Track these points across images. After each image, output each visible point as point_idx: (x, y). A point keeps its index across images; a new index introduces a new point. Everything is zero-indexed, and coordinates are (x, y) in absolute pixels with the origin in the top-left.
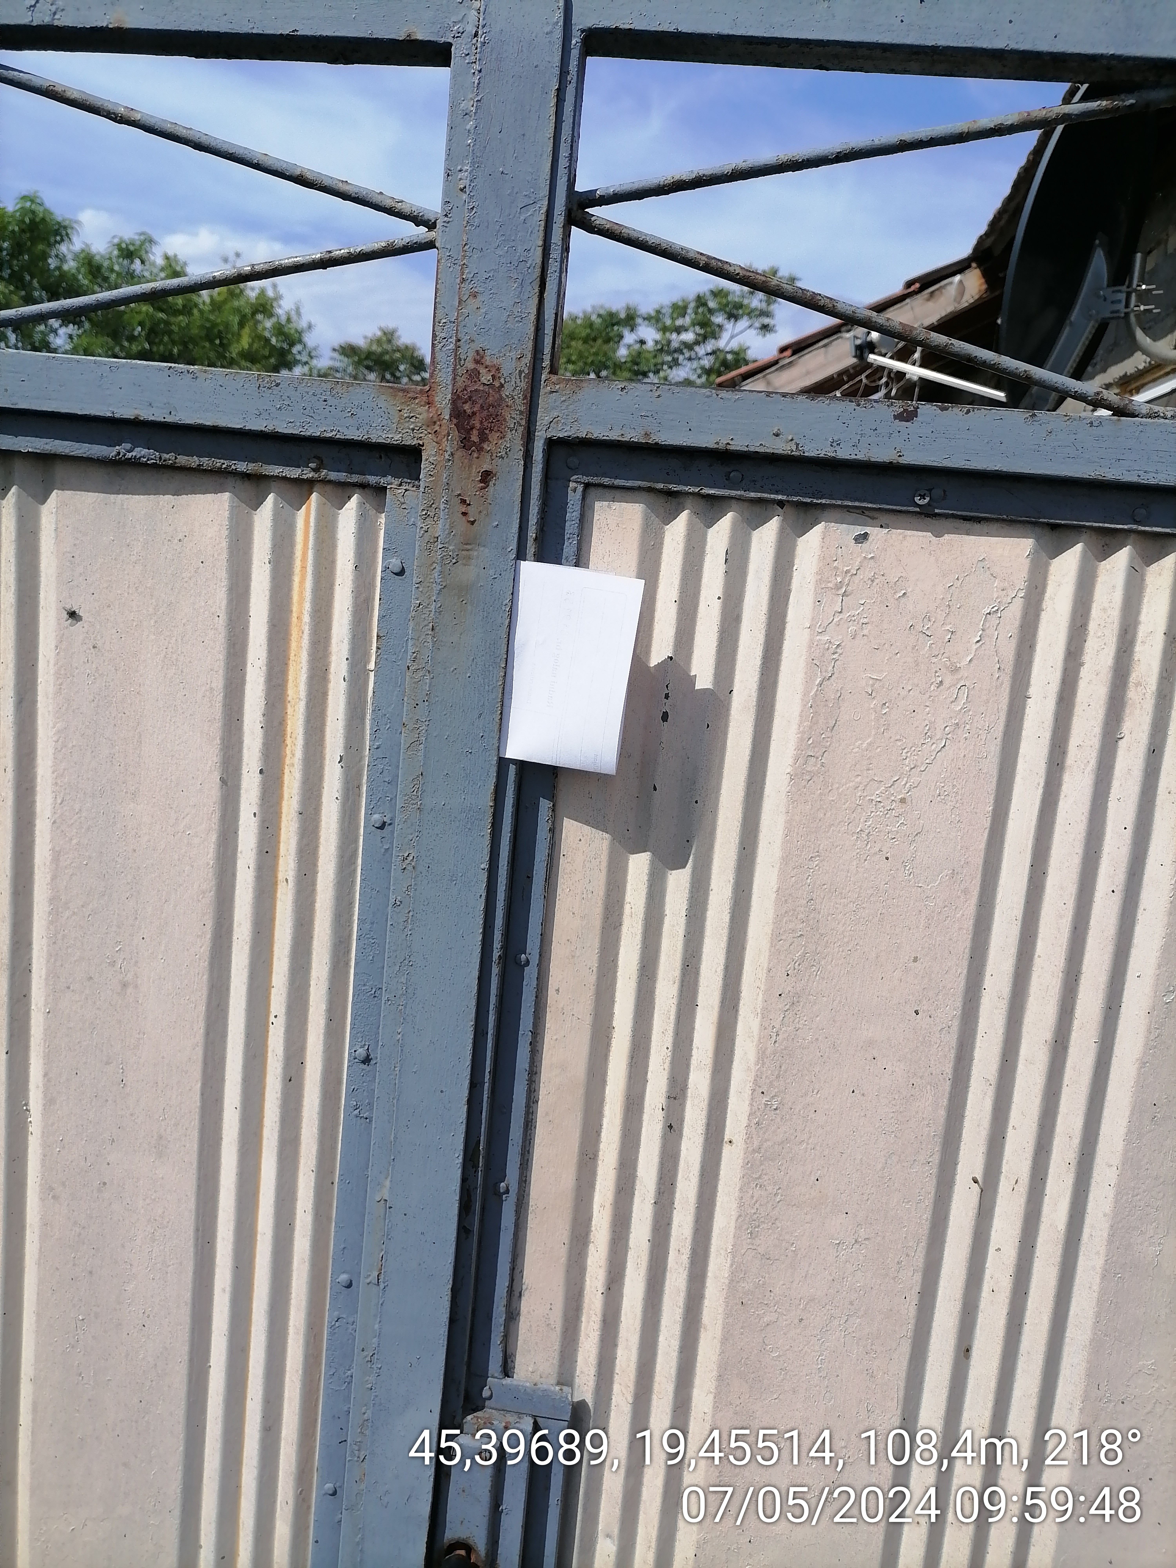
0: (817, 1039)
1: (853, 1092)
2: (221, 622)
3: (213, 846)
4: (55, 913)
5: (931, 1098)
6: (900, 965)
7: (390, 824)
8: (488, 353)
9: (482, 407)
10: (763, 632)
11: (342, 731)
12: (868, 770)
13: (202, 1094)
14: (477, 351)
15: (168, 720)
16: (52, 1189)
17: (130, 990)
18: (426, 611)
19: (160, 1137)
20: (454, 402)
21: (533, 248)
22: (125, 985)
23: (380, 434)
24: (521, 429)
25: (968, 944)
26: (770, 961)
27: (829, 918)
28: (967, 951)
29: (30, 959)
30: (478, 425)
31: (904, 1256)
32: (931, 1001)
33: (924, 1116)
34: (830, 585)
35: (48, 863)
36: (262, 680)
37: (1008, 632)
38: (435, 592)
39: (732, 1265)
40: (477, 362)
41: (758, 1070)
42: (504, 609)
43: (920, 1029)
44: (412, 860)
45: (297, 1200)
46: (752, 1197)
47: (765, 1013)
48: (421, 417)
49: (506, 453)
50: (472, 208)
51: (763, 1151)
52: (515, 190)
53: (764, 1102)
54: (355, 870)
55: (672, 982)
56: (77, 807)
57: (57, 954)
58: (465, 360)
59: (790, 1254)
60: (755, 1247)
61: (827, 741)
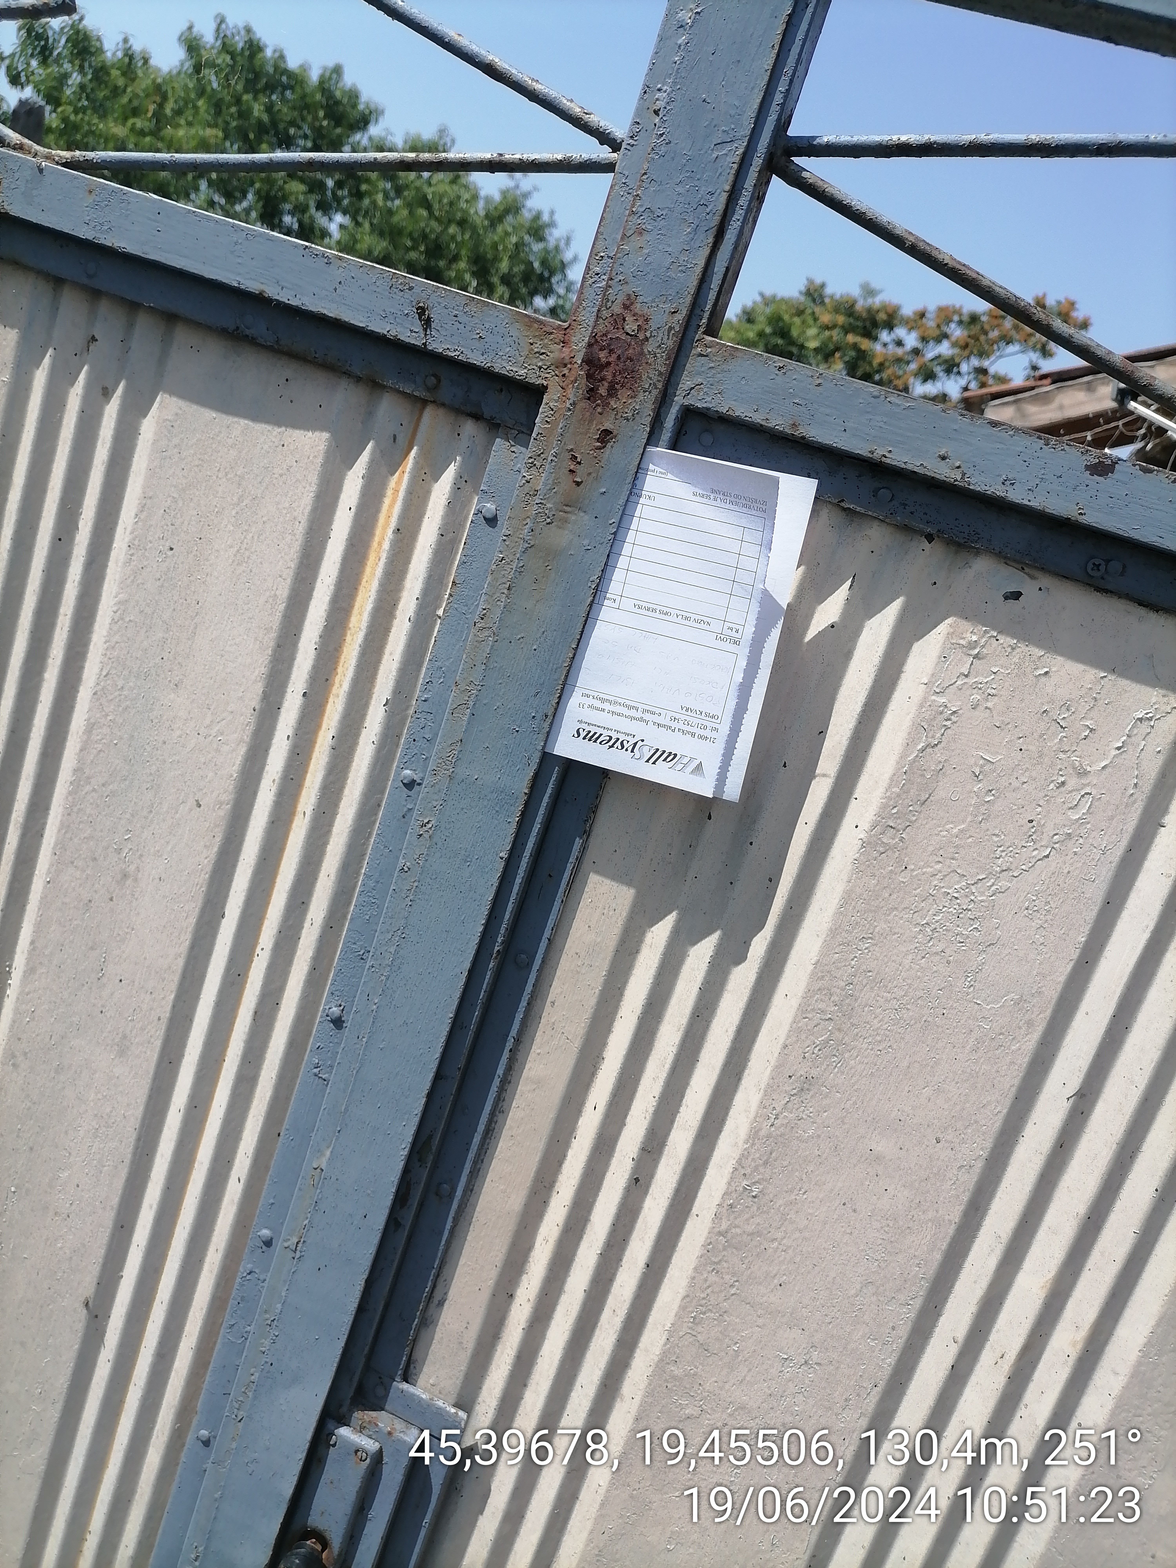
0: (819, 1136)
1: (844, 1204)
2: (300, 529)
3: (240, 758)
4: (76, 786)
5: (929, 1237)
6: (933, 1083)
7: (419, 784)
8: (640, 299)
9: (619, 358)
10: (873, 676)
11: (394, 674)
12: (953, 859)
13: (174, 1006)
14: (629, 295)
15: (226, 618)
16: (13, 1056)
17: (129, 882)
18: (507, 567)
19: (125, 1037)
20: (590, 345)
21: (718, 191)
22: (125, 876)
23: (505, 365)
24: (655, 392)
25: (1017, 1082)
26: (788, 1036)
27: (866, 1009)
28: (1014, 1089)
29: (45, 824)
30: (610, 378)
31: (854, 1395)
32: (958, 1132)
33: (916, 1254)
34: (962, 642)
35: (81, 733)
36: (327, 599)
37: (1158, 745)
38: (520, 549)
39: (665, 1345)
40: (626, 307)
41: (745, 1149)
42: (589, 584)
43: (938, 1159)
44: (430, 828)
45: (241, 1139)
46: (706, 1280)
47: (770, 1090)
48: (551, 355)
49: (633, 415)
50: (662, 135)
51: (729, 1235)
52: (714, 123)
53: (743, 1184)
54: (374, 822)
55: (676, 1029)
56: (120, 683)
57: (69, 826)
58: (613, 302)
59: (731, 1352)
60: (694, 1333)
61: (914, 815)
